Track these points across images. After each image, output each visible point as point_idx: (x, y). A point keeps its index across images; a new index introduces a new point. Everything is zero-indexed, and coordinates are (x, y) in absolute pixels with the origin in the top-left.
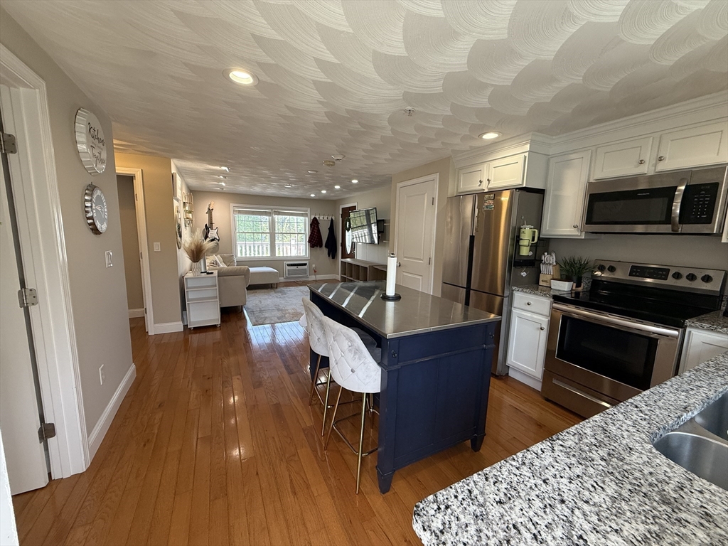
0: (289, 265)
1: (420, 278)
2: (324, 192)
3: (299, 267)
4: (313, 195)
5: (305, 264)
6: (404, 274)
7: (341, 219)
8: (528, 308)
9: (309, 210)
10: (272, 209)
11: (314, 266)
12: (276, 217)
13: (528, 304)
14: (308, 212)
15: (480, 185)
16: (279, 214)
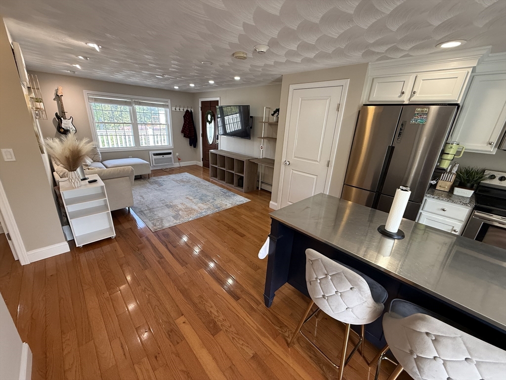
0: (155, 155)
1: (315, 177)
2: (192, 85)
3: (165, 156)
4: (176, 88)
5: (170, 153)
6: (294, 171)
7: (200, 112)
8: (442, 213)
9: (169, 101)
10: (131, 99)
11: (177, 154)
12: (137, 107)
13: (444, 210)
14: (169, 104)
15: (400, 96)
16: (140, 104)
